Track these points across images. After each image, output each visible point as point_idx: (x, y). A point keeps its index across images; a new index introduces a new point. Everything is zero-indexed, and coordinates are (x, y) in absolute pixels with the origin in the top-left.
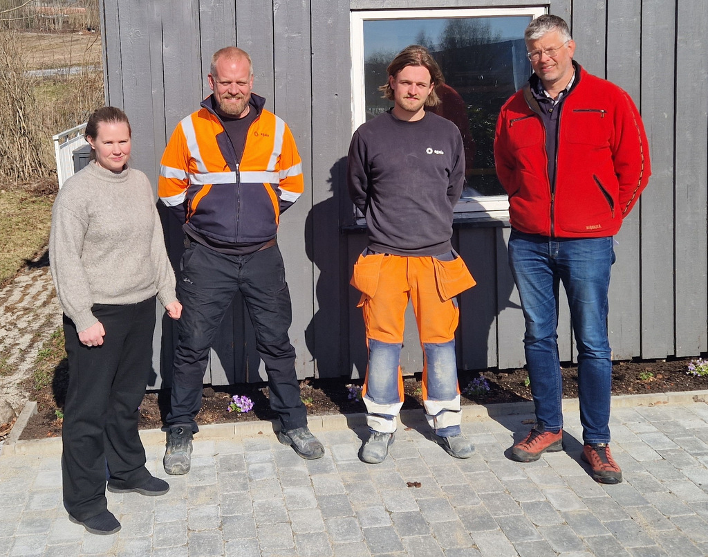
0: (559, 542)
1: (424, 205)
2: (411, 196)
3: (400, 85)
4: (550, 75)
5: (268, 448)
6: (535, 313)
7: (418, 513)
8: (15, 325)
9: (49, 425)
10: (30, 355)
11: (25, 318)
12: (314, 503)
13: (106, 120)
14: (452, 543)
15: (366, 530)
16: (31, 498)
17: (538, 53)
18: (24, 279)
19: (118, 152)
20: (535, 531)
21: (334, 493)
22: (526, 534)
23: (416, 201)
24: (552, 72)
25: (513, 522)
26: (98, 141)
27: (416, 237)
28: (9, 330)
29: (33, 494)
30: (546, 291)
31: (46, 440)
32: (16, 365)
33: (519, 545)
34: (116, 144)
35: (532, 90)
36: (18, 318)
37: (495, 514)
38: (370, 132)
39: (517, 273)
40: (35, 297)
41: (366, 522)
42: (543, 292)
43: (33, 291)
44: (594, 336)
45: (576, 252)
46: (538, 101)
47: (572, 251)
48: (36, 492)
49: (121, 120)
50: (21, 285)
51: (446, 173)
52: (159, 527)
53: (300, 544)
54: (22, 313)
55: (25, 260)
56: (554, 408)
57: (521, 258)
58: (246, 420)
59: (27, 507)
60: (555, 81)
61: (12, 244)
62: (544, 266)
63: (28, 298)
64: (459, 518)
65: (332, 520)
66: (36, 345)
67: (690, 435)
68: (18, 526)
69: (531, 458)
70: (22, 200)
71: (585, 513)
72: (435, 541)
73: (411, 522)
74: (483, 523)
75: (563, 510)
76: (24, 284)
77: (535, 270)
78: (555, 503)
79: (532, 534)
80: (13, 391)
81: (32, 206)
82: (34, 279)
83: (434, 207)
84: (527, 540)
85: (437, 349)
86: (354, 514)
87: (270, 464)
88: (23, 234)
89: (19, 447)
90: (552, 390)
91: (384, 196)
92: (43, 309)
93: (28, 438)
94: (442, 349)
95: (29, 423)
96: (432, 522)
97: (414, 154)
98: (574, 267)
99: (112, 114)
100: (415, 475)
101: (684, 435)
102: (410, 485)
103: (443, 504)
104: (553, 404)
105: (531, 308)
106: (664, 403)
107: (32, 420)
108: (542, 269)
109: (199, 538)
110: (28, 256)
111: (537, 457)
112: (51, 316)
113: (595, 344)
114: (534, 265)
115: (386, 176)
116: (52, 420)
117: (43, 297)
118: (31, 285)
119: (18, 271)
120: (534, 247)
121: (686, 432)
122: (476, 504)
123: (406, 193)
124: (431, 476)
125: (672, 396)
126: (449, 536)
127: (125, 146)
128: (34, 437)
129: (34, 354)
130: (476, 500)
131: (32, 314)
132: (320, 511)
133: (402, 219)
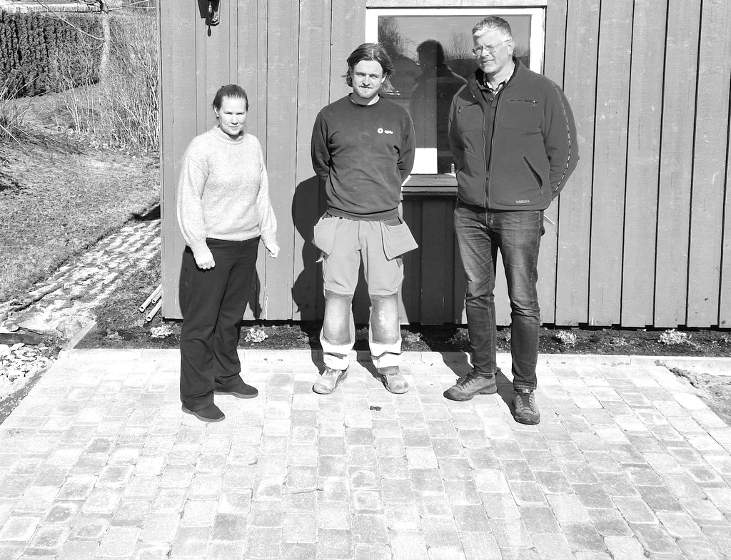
0: (477, 461)
1: (375, 177)
2: (363, 169)
3: (356, 76)
4: (489, 69)
5: (267, 372)
6: (474, 273)
7: (370, 430)
8: (106, 264)
9: (100, 339)
10: (109, 289)
11: (117, 261)
12: (289, 414)
13: (229, 95)
14: (387, 454)
15: (321, 438)
16: (71, 391)
17: (479, 48)
18: (128, 229)
19: (235, 122)
20: (461, 451)
21: (308, 409)
22: (452, 452)
23: (367, 173)
24: (491, 65)
25: (446, 443)
26: (222, 111)
27: (366, 204)
28: (102, 268)
29: (73, 388)
30: (484, 255)
31: (94, 350)
32: (96, 295)
33: (442, 460)
34: (234, 115)
35: (477, 82)
36: (111, 260)
37: (434, 436)
38: (331, 114)
39: (459, 238)
40: (131, 245)
41: (324, 432)
42: (481, 255)
43: (132, 240)
44: (522, 296)
45: (508, 222)
46: (482, 91)
47: (504, 221)
48: (76, 388)
49: (240, 97)
50: (124, 234)
51: (396, 151)
52: (161, 420)
53: (264, 442)
54: (116, 256)
55: (133, 214)
56: (488, 357)
57: (463, 225)
58: (256, 348)
59: (66, 397)
60: (494, 73)
61: (127, 201)
62: (482, 233)
63: (126, 245)
64: (401, 436)
65: (296, 428)
66: (117, 281)
67: (637, 392)
68: (54, 410)
69: (464, 397)
70: (148, 165)
71: (511, 442)
72: (373, 450)
73: (361, 435)
74: (421, 441)
75: (493, 438)
76: (126, 234)
77: (475, 236)
78: (488, 433)
79: (458, 453)
80: (85, 314)
81: (155, 170)
82: (136, 230)
83: (383, 179)
84: (452, 457)
85: (382, 300)
86: (317, 425)
87: (265, 384)
88: (140, 193)
89: (73, 353)
90: (487, 342)
91: (340, 168)
92: (134, 254)
93: (81, 348)
94: (386, 300)
95: (85, 337)
96: (378, 437)
97: (366, 134)
98: (505, 235)
99: (234, 90)
100: (380, 401)
101: (632, 391)
102: (371, 408)
103: (393, 425)
104: (487, 353)
105: (471, 269)
106: (627, 364)
107: (89, 335)
108: (481, 235)
109: (187, 431)
110: (137, 211)
111: (469, 397)
112: (138, 260)
113: (523, 303)
114: (473, 232)
115: (342, 150)
116: (104, 336)
117: (138, 245)
118: (132, 235)
119: (125, 223)
120: (474, 215)
121: (635, 389)
122: (422, 428)
123: (358, 166)
124: (393, 403)
125: (635, 359)
126: (386, 448)
127: (241, 118)
128: (85, 347)
129: (113, 287)
130: (423, 424)
131: (124, 257)
132: (290, 421)
133: (355, 188)
